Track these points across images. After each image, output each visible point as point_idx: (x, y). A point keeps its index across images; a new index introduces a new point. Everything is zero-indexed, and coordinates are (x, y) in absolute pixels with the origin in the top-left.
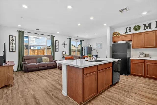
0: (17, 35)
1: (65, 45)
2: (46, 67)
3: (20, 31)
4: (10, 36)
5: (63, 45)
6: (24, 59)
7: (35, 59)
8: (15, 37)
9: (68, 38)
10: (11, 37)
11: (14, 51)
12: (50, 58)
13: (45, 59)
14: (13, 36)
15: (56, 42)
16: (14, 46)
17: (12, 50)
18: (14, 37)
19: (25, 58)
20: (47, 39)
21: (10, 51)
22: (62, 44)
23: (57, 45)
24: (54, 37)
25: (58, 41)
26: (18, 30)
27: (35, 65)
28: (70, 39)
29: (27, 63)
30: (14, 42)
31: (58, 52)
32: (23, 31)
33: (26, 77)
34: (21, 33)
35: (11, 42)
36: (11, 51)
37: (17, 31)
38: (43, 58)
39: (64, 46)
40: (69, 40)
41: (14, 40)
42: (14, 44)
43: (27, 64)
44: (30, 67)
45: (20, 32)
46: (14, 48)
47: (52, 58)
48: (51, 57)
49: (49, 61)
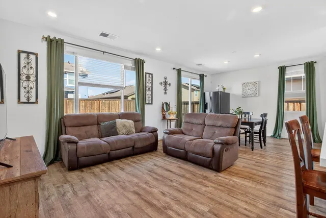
0: (42, 50)
1: (168, 86)
2: (131, 148)
3: (52, 38)
4: (19, 53)
5: (163, 87)
6: (66, 127)
7: (96, 126)
8: (36, 55)
9: (174, 69)
10: (23, 56)
11: (33, 99)
12: (135, 121)
13: (124, 126)
14: (28, 53)
15: (147, 79)
16: (32, 85)
17: (28, 98)
18: (33, 57)
19: (68, 123)
20: (126, 67)
21: (21, 101)
22: (161, 84)
23: (150, 85)
24: (143, 62)
25: (152, 75)
26: (46, 36)
27: (100, 145)
28: (179, 71)
29: (76, 139)
30: (32, 72)
31: (152, 104)
32: (62, 41)
33: (80, 195)
34: (55, 46)
35: (24, 71)
36: (23, 99)
37: (44, 37)
38: (118, 121)
39: (165, 89)
40: (176, 72)
41: (34, 66)
42: (33, 78)
43: (76, 143)
44: (86, 151)
45: (52, 41)
46: (34, 90)
47: (139, 121)
48: (137, 119)
49: (134, 130)
